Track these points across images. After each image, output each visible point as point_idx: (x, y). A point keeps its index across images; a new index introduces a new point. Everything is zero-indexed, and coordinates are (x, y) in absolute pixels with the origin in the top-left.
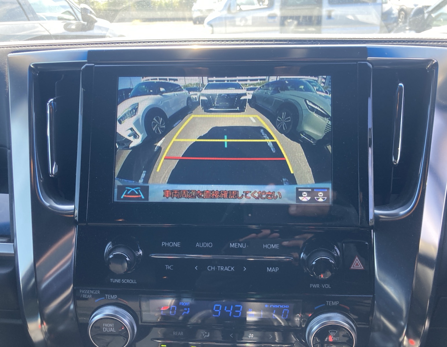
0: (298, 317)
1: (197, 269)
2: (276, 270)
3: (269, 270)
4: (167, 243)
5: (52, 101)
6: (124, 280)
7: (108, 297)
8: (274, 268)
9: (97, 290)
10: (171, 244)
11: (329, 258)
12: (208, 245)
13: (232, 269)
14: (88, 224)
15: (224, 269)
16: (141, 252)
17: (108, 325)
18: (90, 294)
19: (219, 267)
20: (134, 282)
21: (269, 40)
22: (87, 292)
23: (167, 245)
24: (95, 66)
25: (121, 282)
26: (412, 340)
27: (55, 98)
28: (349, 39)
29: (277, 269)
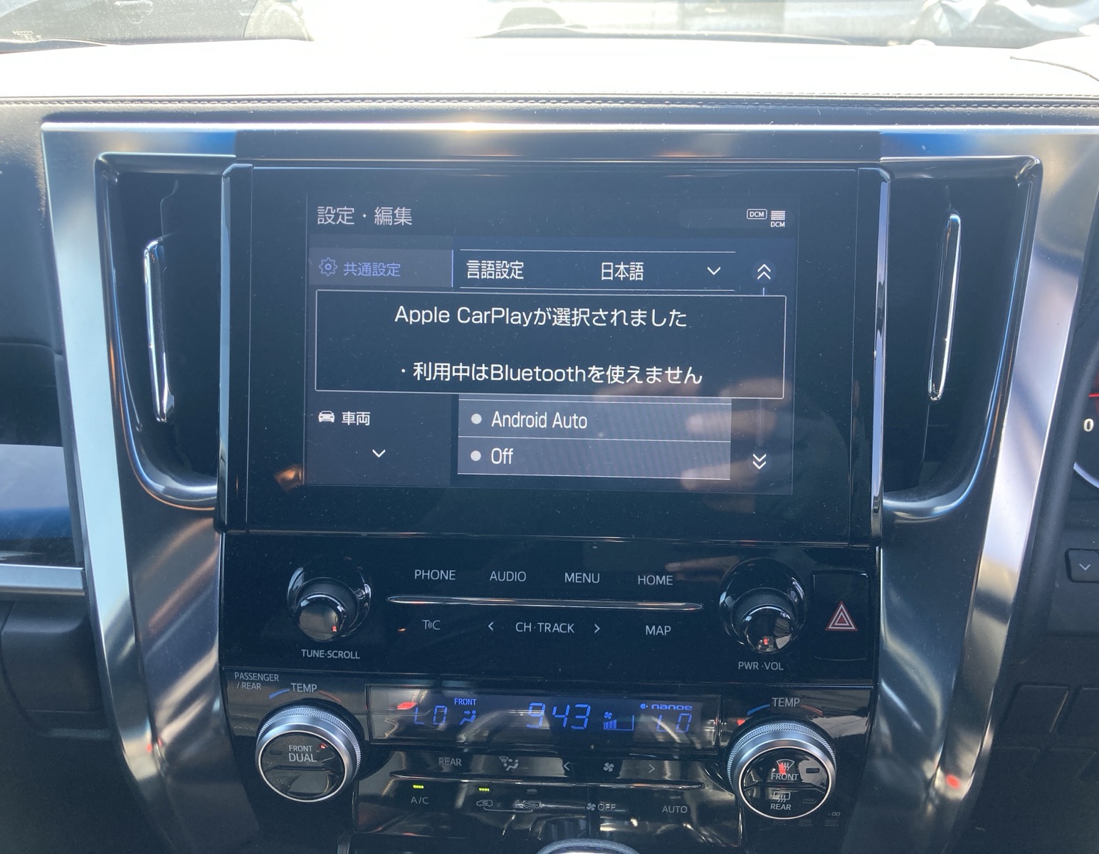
0: (712, 725)
1: (492, 629)
2: (666, 631)
3: (650, 630)
4: (426, 572)
5: (154, 246)
6: (331, 653)
7: (298, 688)
8: (660, 627)
9: (274, 673)
10: (435, 575)
11: (780, 608)
12: (516, 576)
13: (569, 628)
14: (251, 531)
15: (551, 629)
16: (368, 590)
17: (300, 748)
18: (258, 682)
19: (541, 624)
20: (354, 655)
21: (657, 98)
22: (250, 678)
23: (426, 576)
24: (255, 168)
25: (326, 657)
26: (952, 777)
27: (161, 239)
28: (842, 99)
29: (668, 629)
